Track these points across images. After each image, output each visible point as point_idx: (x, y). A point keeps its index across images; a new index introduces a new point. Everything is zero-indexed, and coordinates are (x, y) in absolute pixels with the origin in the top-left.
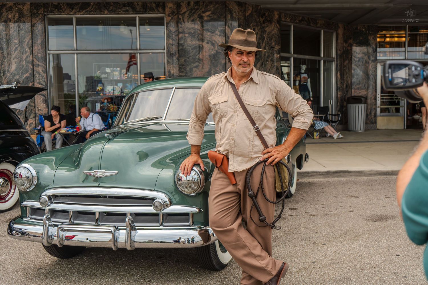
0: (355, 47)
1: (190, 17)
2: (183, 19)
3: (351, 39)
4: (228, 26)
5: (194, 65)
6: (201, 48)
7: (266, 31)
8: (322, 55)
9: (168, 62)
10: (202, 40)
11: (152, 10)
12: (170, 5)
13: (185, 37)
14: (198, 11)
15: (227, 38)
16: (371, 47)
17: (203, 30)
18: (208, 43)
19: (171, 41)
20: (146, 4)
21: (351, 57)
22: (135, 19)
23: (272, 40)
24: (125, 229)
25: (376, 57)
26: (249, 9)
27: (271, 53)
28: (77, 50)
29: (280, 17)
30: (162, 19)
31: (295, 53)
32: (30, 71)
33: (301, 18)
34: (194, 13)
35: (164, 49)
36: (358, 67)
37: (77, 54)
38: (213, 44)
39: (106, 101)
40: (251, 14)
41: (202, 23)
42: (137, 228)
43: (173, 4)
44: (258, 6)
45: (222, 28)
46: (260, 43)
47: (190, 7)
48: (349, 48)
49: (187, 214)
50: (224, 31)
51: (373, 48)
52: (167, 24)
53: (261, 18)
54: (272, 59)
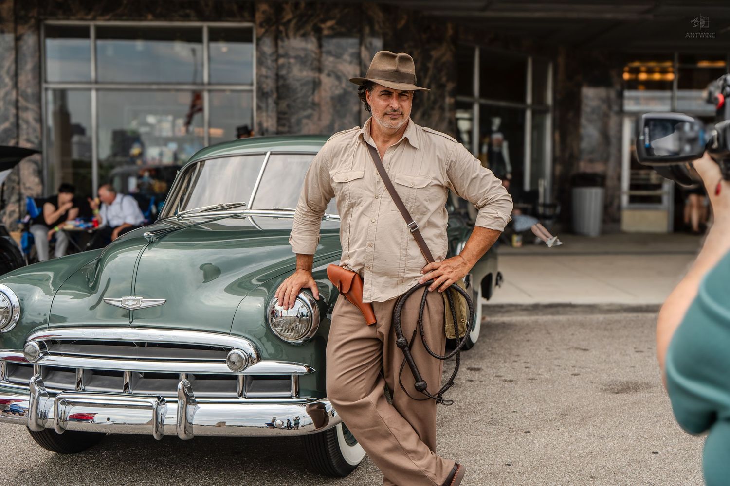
0: (587, 89)
1: (298, 28)
2: (286, 32)
3: (578, 73)
4: (366, 46)
5: (305, 113)
6: (316, 84)
7: (431, 57)
8: (529, 100)
9: (259, 108)
10: (320, 70)
11: (231, 15)
12: (264, 7)
13: (289, 63)
14: (313, 18)
15: (363, 68)
16: (613, 88)
17: (321, 53)
18: (329, 75)
19: (264, 71)
20: (221, 4)
21: (580, 106)
22: (199, 30)
23: (443, 73)
24: (176, 402)
25: (621, 106)
26: (402, 18)
27: (440, 96)
28: (96, 82)
29: (456, 33)
30: (249, 31)
31: (482, 94)
32: (12, 119)
33: (493, 36)
34: (306, 22)
35: (252, 84)
36: (590, 123)
37: (97, 90)
38: (338, 78)
39: (146, 174)
40: (406, 26)
41: (319, 40)
42: (197, 400)
43: (270, 6)
44: (419, 12)
45: (354, 50)
46: (421, 77)
47: (298, 12)
48: (576, 90)
49: (287, 377)
50: (358, 56)
51: (616, 91)
52: (258, 40)
53: (423, 35)
54: (441, 105)
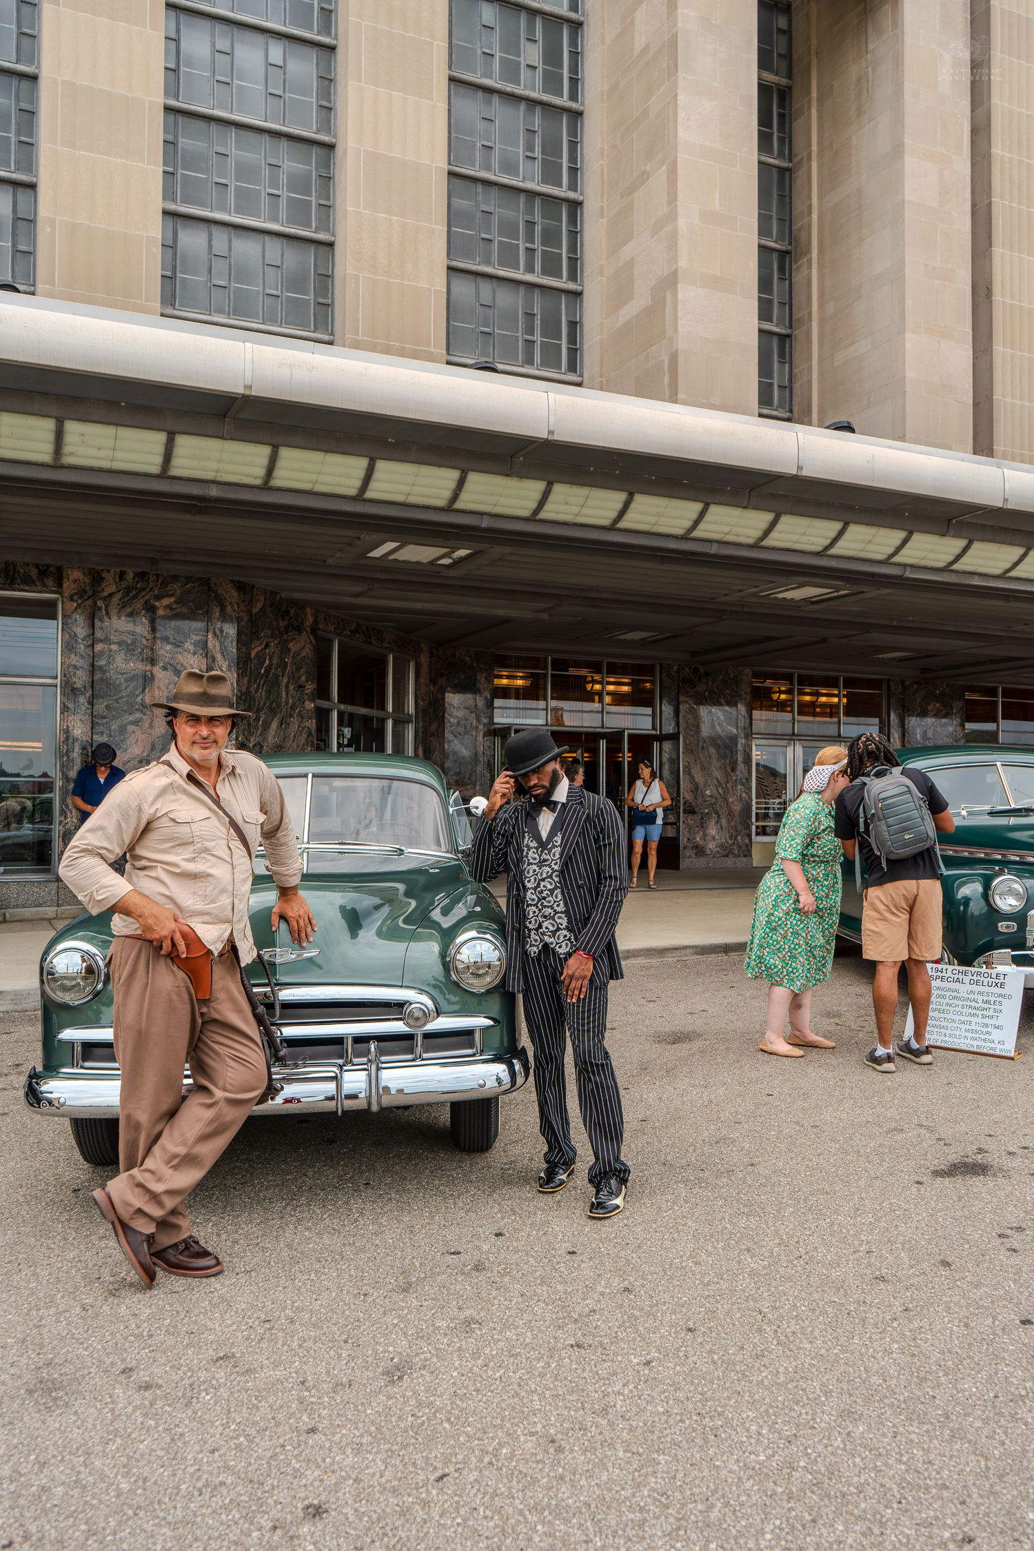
0: (451, 695)
1: (123, 605)
2: (106, 609)
3: (442, 676)
4: (214, 633)
5: (131, 718)
6: (148, 680)
7: (289, 650)
8: (390, 708)
9: (65, 709)
10: (153, 661)
11: (28, 582)
13: (110, 651)
14: (144, 593)
15: (210, 660)
16: (481, 696)
17: (154, 638)
18: (165, 669)
20: (14, 566)
21: (444, 716)
23: (302, 671)
25: (492, 718)
26: (259, 600)
27: (299, 699)
29: (316, 621)
30: (52, 605)
31: (341, 701)
33: (353, 627)
34: (134, 597)
35: (56, 677)
36: (456, 736)
38: (177, 673)
40: (263, 610)
41: (152, 621)
43: (84, 574)
44: (277, 593)
45: (199, 638)
46: (278, 676)
47: (124, 584)
48: (439, 696)
49: (468, 1033)
50: (204, 645)
51: (486, 698)
52: (66, 616)
53: (281, 622)
54: (300, 711)
